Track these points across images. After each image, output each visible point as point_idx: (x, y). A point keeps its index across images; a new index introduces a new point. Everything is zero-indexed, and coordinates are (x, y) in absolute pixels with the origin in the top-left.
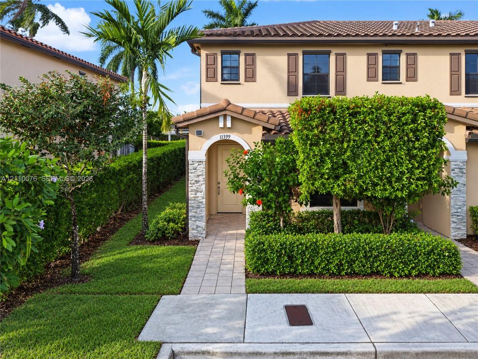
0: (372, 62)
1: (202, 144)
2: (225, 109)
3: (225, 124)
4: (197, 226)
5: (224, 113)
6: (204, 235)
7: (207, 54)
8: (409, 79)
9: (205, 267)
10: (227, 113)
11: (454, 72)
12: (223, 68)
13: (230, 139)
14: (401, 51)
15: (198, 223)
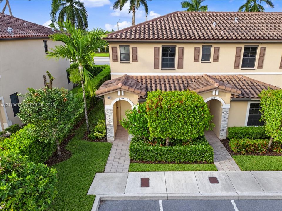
0: (197, 52)
1: (111, 103)
2: (120, 88)
3: (121, 94)
4: (111, 136)
5: (120, 90)
6: (114, 140)
7: (112, 47)
8: (214, 60)
9: (115, 152)
10: (121, 90)
11: (237, 56)
12: (121, 54)
13: (124, 100)
14: (212, 46)
15: (111, 135)
